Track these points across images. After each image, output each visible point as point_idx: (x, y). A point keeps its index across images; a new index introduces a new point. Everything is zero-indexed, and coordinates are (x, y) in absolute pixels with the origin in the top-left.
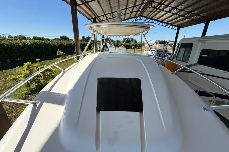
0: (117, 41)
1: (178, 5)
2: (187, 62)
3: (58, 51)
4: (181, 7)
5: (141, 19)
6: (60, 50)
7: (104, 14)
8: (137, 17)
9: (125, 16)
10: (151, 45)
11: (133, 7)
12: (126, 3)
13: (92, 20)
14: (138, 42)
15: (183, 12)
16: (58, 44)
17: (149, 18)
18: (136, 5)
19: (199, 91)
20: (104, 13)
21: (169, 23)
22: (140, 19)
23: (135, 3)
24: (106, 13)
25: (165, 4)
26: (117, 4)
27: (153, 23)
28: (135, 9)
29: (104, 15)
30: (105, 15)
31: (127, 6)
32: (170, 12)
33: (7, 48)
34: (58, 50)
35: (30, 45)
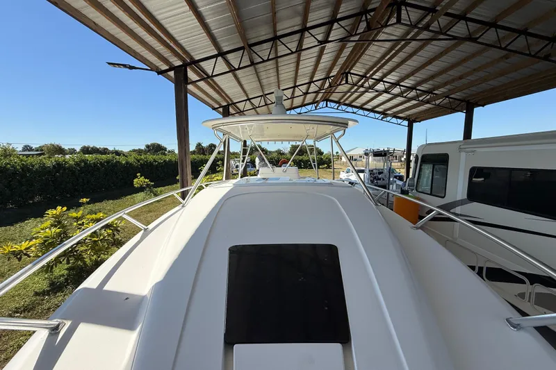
0: (276, 151)
1: (403, 79)
2: (443, 197)
3: (137, 177)
4: (408, 83)
5: (327, 106)
6: (141, 176)
7: (246, 98)
8: (318, 102)
9: (292, 102)
10: (356, 160)
11: (309, 83)
12: (294, 76)
13: (221, 110)
14: (325, 153)
15: (414, 91)
16: (139, 162)
17: (345, 105)
18: (314, 79)
19: (487, 268)
20: (247, 96)
21: (389, 112)
22: (325, 105)
23: (312, 77)
24: (250, 97)
25: (374, 77)
26: (273, 79)
27: (353, 113)
28: (313, 88)
29: (246, 100)
30: (249, 99)
31: (295, 82)
32: (386, 91)
33: (15, 173)
34: (138, 174)
35: (71, 166)
